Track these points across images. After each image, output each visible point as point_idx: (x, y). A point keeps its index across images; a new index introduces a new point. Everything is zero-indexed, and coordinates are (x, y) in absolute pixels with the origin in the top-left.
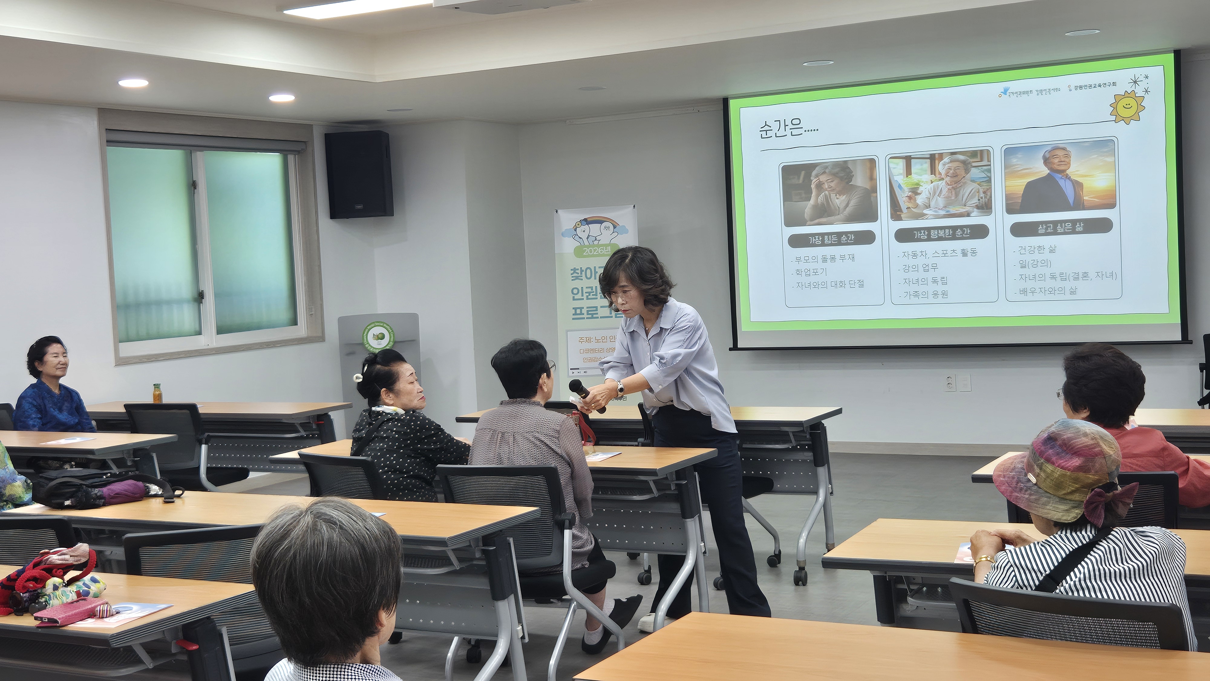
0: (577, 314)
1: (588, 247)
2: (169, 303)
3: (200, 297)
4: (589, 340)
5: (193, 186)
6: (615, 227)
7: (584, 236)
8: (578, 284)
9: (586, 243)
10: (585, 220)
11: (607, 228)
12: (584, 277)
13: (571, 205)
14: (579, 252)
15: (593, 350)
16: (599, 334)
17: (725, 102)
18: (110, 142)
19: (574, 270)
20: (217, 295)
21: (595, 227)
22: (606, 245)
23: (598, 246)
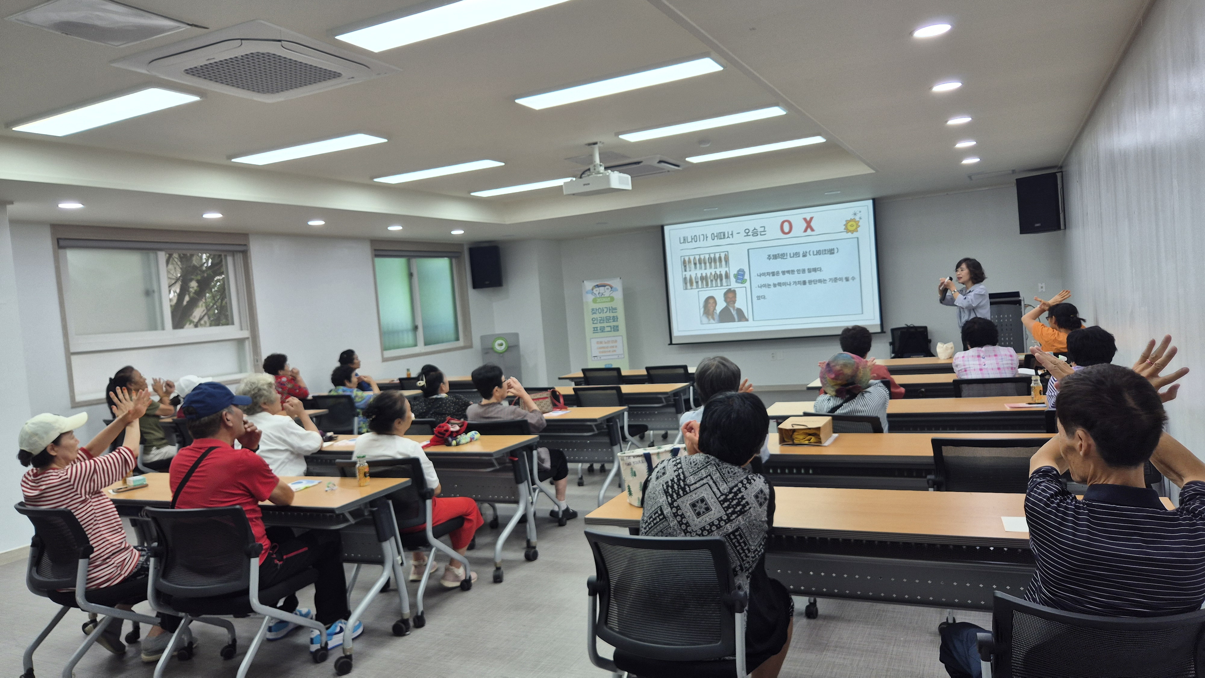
0: (595, 330)
1: (599, 298)
2: (402, 331)
3: (415, 328)
4: (601, 343)
5: (411, 275)
6: (611, 288)
7: (597, 293)
8: (595, 316)
9: (598, 296)
10: (597, 285)
11: (608, 289)
12: (597, 313)
13: (590, 279)
14: (595, 301)
15: (603, 348)
16: (606, 340)
17: (662, 228)
18: (377, 256)
19: (593, 309)
20: (424, 327)
21: (602, 289)
22: (608, 297)
23: (604, 297)
